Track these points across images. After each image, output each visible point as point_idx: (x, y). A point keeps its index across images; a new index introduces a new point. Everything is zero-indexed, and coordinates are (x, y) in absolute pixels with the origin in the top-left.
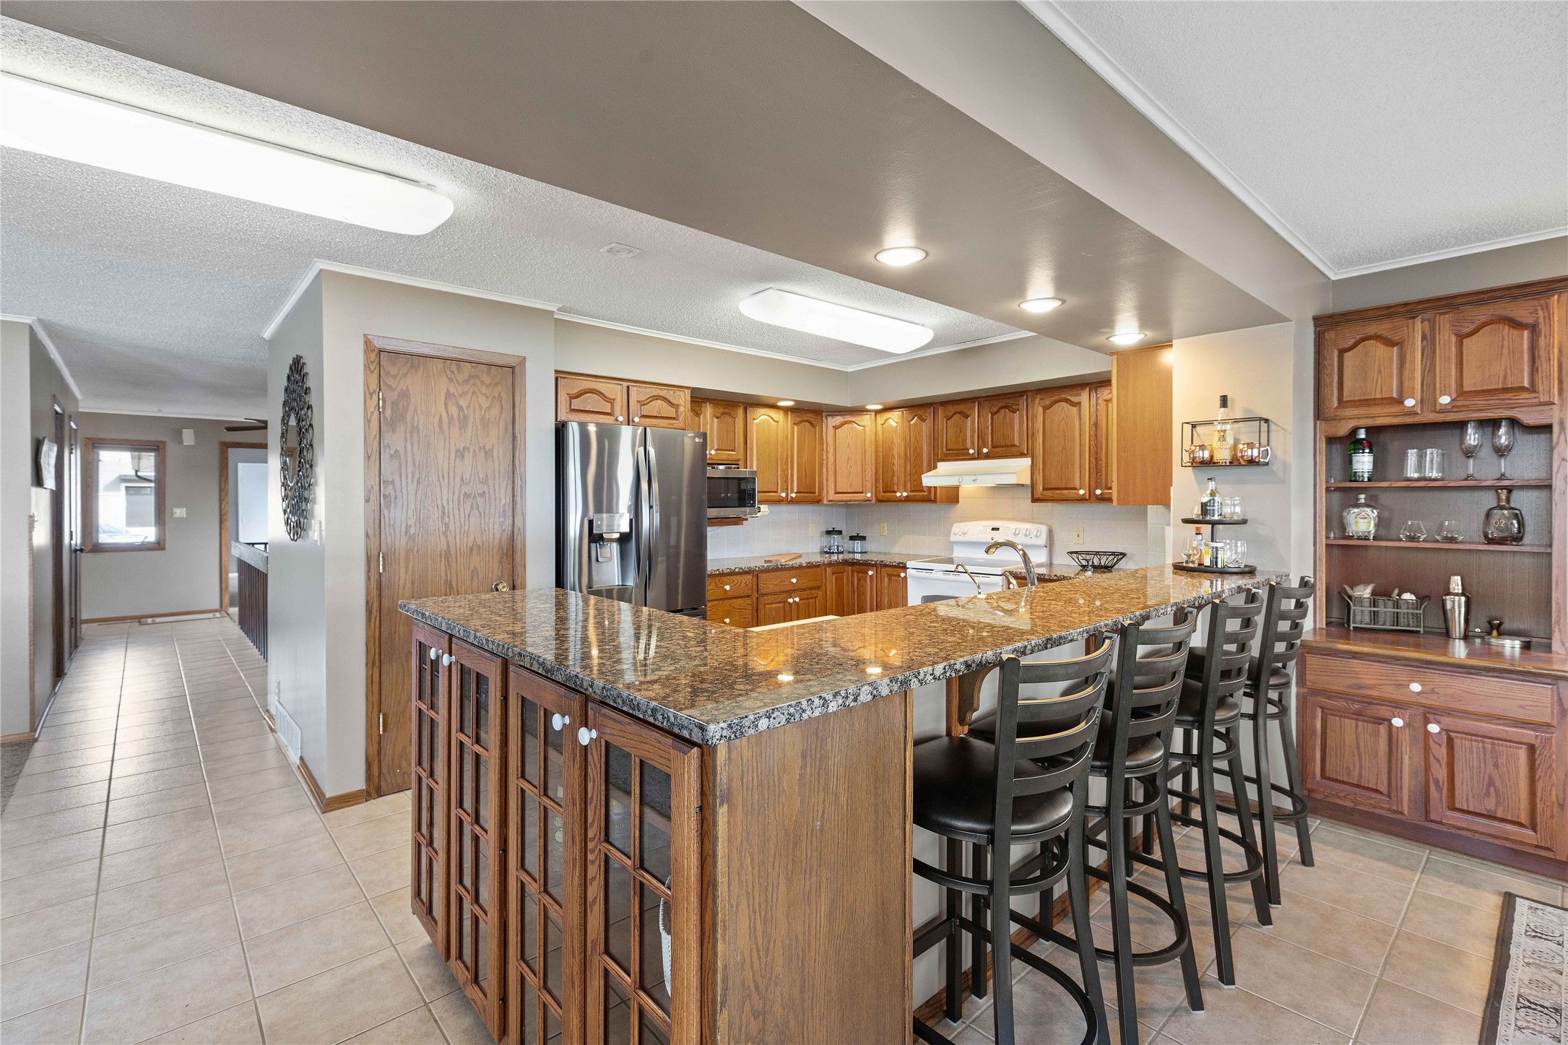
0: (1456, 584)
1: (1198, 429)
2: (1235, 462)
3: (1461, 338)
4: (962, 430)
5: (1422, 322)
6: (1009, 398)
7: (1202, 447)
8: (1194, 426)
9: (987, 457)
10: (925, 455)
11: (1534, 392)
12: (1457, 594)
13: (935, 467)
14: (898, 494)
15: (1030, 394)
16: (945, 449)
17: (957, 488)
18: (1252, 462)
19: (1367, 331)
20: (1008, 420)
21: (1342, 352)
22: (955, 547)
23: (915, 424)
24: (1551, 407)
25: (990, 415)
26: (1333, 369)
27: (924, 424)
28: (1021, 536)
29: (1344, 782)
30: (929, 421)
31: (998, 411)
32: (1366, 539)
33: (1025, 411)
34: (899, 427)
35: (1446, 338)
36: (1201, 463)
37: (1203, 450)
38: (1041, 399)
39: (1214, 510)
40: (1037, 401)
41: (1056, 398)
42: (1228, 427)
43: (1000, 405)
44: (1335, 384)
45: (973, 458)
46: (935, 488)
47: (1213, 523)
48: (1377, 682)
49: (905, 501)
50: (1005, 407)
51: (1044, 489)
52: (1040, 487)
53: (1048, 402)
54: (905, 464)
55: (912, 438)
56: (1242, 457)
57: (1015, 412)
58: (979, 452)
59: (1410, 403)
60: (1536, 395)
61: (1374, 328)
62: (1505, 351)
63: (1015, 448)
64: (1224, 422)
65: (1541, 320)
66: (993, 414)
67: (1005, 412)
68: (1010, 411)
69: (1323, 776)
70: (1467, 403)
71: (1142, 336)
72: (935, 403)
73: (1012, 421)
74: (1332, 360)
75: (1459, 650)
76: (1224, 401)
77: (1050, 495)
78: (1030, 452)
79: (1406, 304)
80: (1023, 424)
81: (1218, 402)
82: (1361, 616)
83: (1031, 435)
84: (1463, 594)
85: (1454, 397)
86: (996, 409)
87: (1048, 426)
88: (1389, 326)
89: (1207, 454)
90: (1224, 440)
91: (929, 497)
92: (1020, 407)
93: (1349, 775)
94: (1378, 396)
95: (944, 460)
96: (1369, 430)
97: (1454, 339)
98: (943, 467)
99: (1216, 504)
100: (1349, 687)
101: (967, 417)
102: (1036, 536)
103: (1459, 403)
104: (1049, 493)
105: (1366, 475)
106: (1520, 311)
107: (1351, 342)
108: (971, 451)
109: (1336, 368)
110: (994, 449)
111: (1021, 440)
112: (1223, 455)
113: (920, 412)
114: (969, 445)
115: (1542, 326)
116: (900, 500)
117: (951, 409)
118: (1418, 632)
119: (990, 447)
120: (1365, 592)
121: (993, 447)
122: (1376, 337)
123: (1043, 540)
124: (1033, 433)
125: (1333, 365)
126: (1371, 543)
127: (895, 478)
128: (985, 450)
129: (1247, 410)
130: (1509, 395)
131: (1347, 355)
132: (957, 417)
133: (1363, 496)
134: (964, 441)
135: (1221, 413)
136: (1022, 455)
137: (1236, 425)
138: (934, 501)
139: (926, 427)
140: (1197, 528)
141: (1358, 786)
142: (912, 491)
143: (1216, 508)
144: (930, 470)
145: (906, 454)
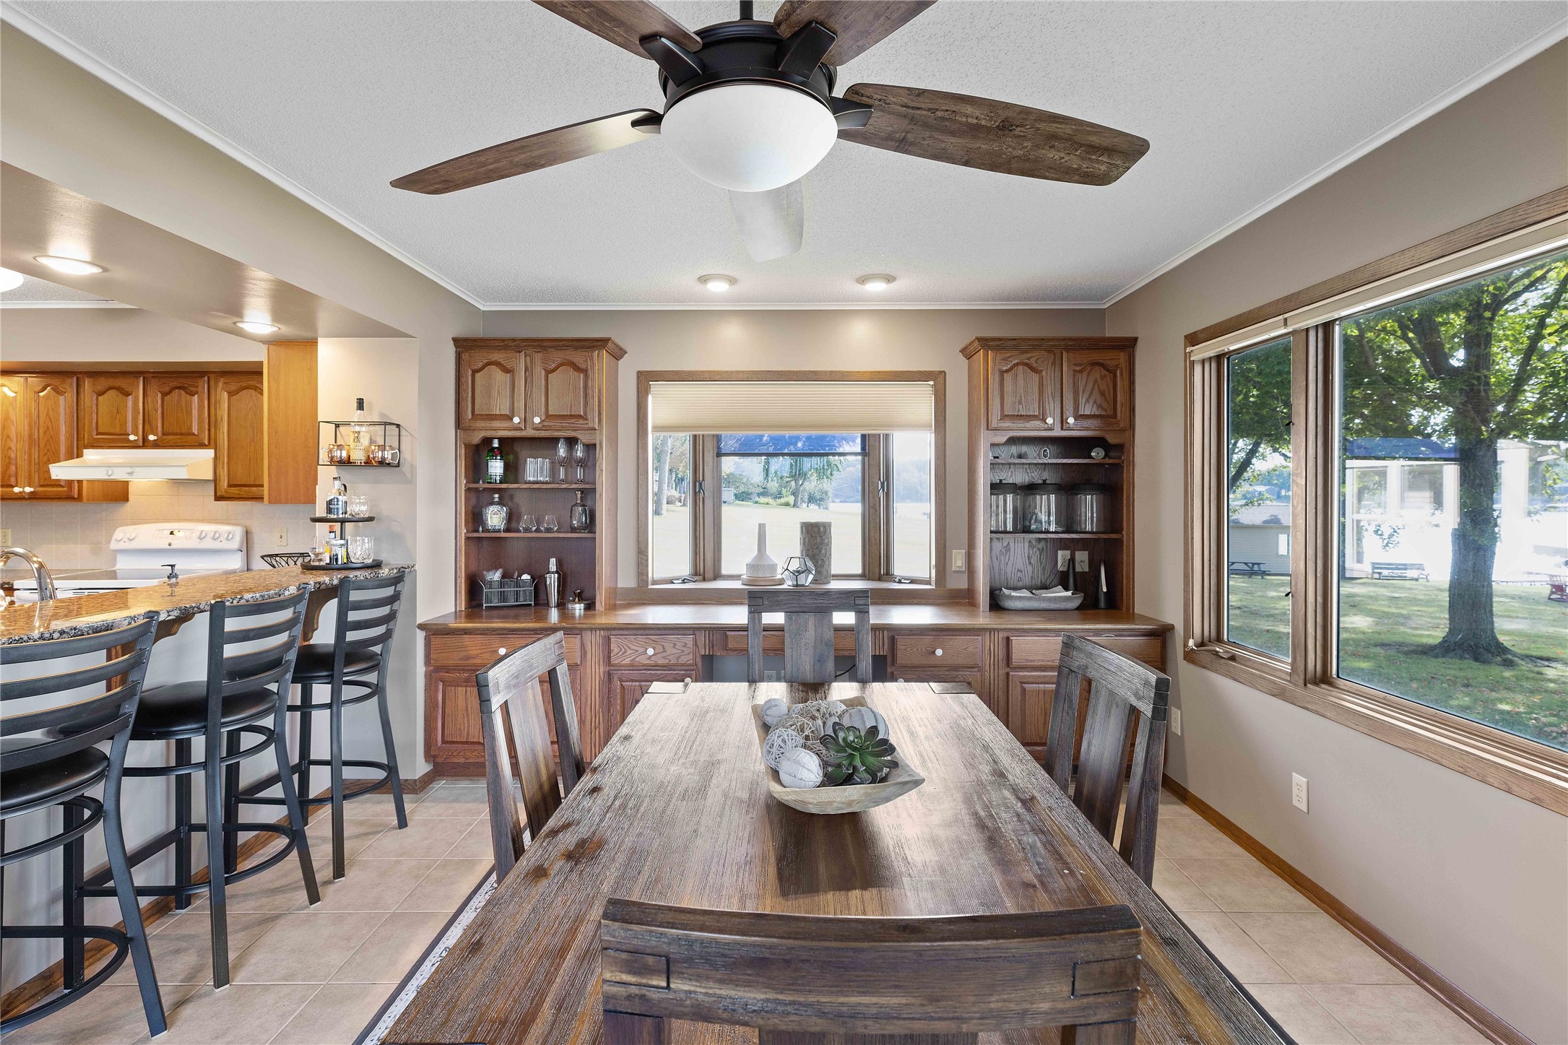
0: (553, 567)
1: (342, 428)
2: (368, 463)
3: (548, 372)
4: (119, 411)
5: (525, 356)
6: (185, 377)
7: (340, 447)
8: (337, 426)
9: (156, 445)
10: (63, 438)
11: (586, 419)
12: (553, 573)
13: (79, 455)
14: (17, 490)
15: (212, 376)
16: (95, 433)
17: (127, 483)
18: (382, 463)
19: (491, 357)
20: (183, 404)
21: (474, 372)
22: (120, 558)
23: (47, 397)
24: (593, 432)
25: (159, 395)
26: (468, 386)
27: (62, 398)
28: (208, 539)
29: (457, 743)
30: (71, 394)
31: (170, 392)
32: (499, 531)
33: (206, 395)
34: (20, 399)
35: (539, 372)
36: (339, 462)
37: (341, 450)
38: (225, 383)
39: (338, 509)
40: (221, 384)
41: (244, 384)
42: (364, 429)
43: (175, 384)
44: (470, 400)
45: (134, 446)
46: (80, 482)
47: (343, 521)
48: (480, 651)
49: (29, 499)
50: (179, 388)
51: (230, 486)
52: (224, 483)
53: (233, 387)
54: (30, 449)
55: (43, 415)
56: (374, 458)
57: (193, 395)
58: (145, 439)
59: (516, 420)
60: (586, 422)
61: (497, 356)
62: (571, 387)
63: (192, 437)
64: (360, 423)
65: (589, 367)
66: (164, 394)
67: (180, 394)
68: (186, 393)
69: (444, 742)
70: (551, 424)
71: (275, 329)
72: (81, 373)
73: (189, 405)
74: (467, 377)
75: (554, 615)
76: (361, 404)
77: (237, 492)
78: (212, 442)
79: (514, 340)
80: (203, 413)
81: (355, 405)
82: (490, 597)
83: (213, 424)
84: (557, 572)
85: (543, 418)
86: (167, 389)
87: (234, 415)
88: (505, 355)
89: (344, 454)
90: (359, 441)
91: (70, 493)
92: (200, 389)
93: (460, 736)
94: (498, 413)
95: (93, 447)
96: (501, 440)
97: (543, 372)
98: (91, 455)
99: (340, 503)
100: (461, 659)
101: (127, 394)
102: (227, 539)
103: (546, 424)
104: (235, 491)
105: (498, 478)
106: (578, 358)
107: (480, 365)
108: (132, 438)
109: (470, 386)
110: (165, 437)
111: (200, 428)
112: (358, 456)
113: (56, 381)
114: (130, 430)
115: (589, 372)
116: (21, 498)
117: (103, 383)
118: (531, 605)
119: (160, 434)
120: (497, 576)
121: (163, 434)
122: (497, 364)
123: (236, 542)
124: (216, 421)
125: (467, 382)
126: (503, 535)
127: (13, 468)
128: (152, 437)
129: (382, 415)
130: (573, 421)
131: (478, 375)
132: (112, 393)
133: (497, 496)
134: (124, 424)
135: (357, 415)
136: (201, 446)
137: (372, 428)
138: (80, 498)
139: (64, 403)
140: (330, 526)
141: (467, 743)
142: (42, 486)
143: (340, 506)
144: (70, 456)
145: (31, 435)
